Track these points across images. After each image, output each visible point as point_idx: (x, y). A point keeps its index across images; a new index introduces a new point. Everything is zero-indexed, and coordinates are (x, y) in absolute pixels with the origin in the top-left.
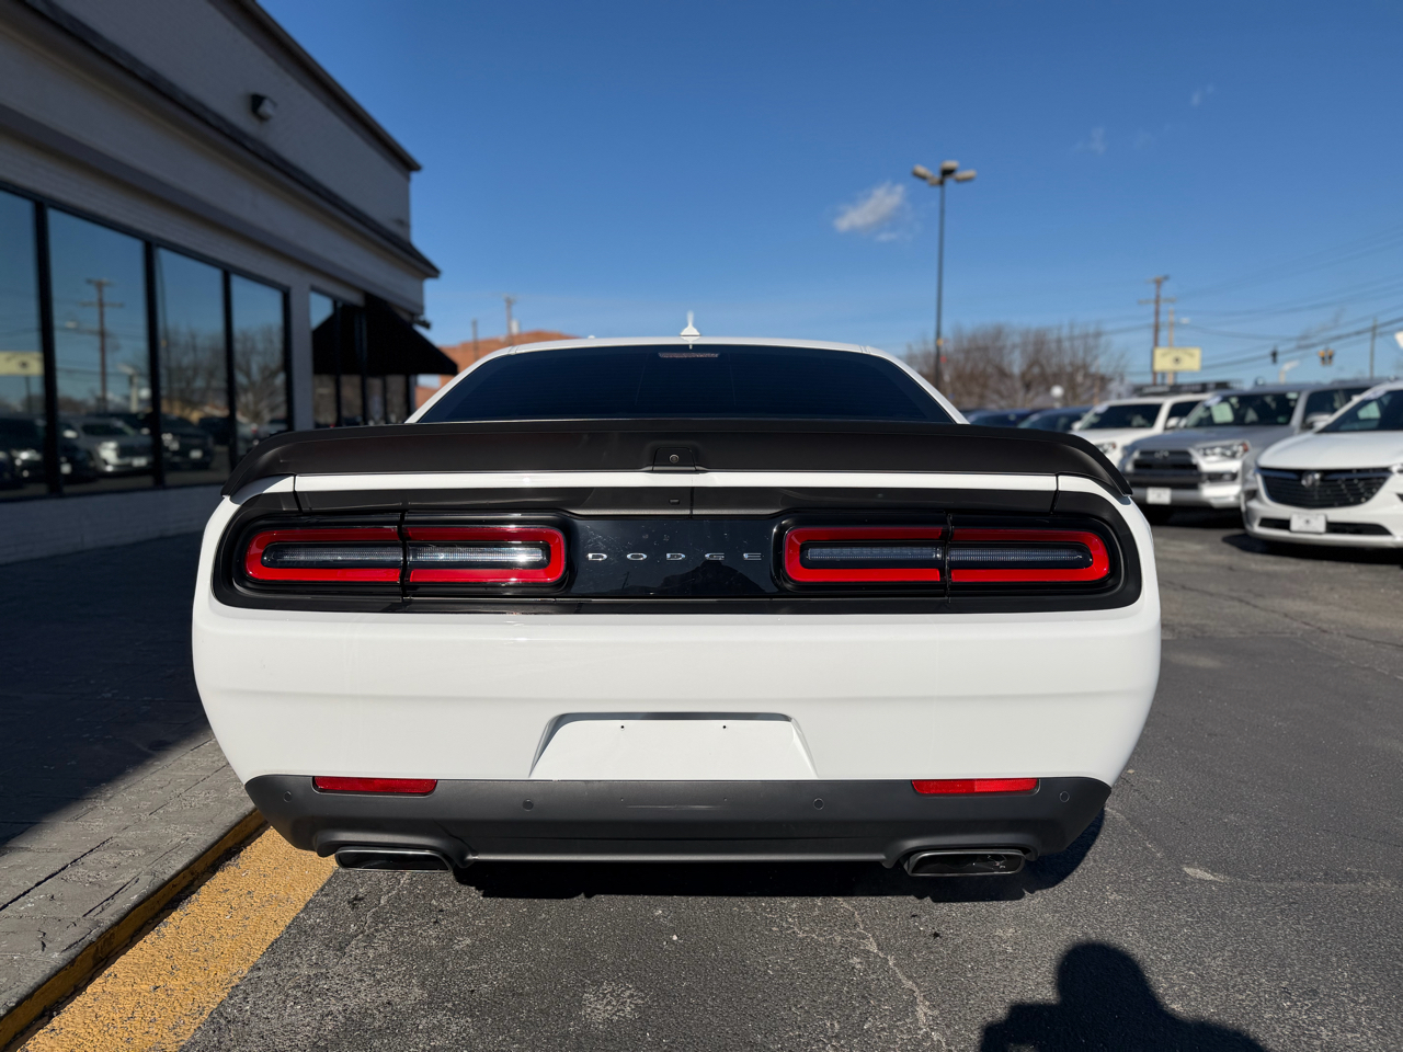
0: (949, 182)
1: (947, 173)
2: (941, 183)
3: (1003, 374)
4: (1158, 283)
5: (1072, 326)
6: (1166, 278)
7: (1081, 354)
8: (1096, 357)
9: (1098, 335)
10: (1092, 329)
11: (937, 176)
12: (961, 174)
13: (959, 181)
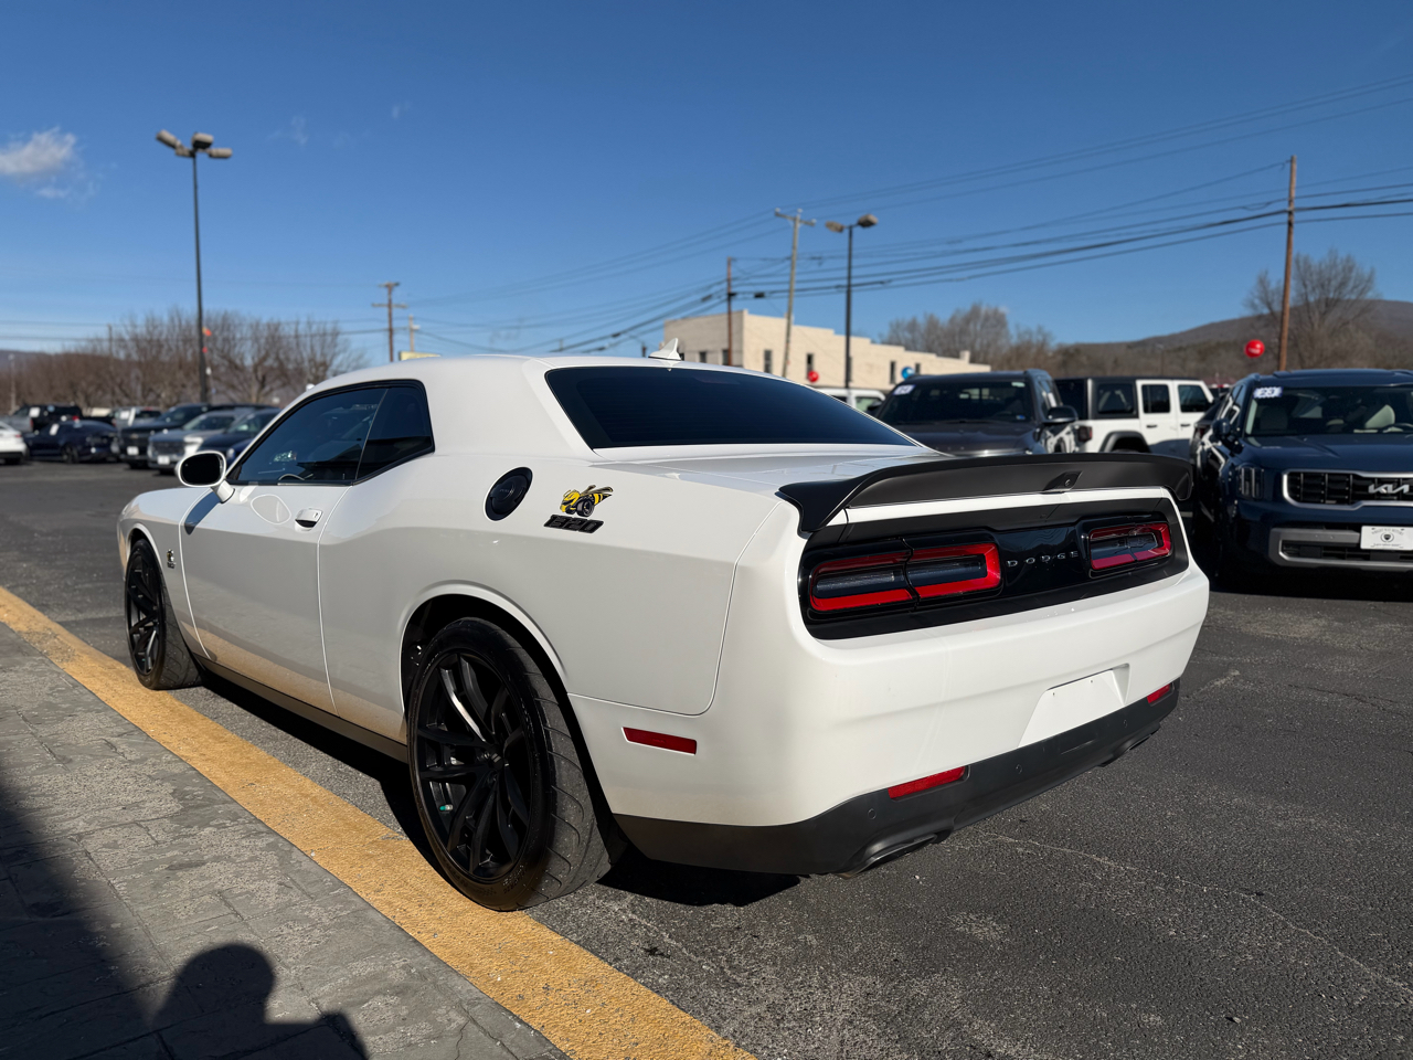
0: (201, 155)
1: (201, 145)
2: (192, 155)
3: (235, 367)
4: (390, 288)
5: (309, 324)
6: (397, 284)
7: (318, 350)
8: (334, 356)
9: (336, 334)
10: (329, 327)
11: (189, 147)
12: (214, 150)
13: (211, 156)
